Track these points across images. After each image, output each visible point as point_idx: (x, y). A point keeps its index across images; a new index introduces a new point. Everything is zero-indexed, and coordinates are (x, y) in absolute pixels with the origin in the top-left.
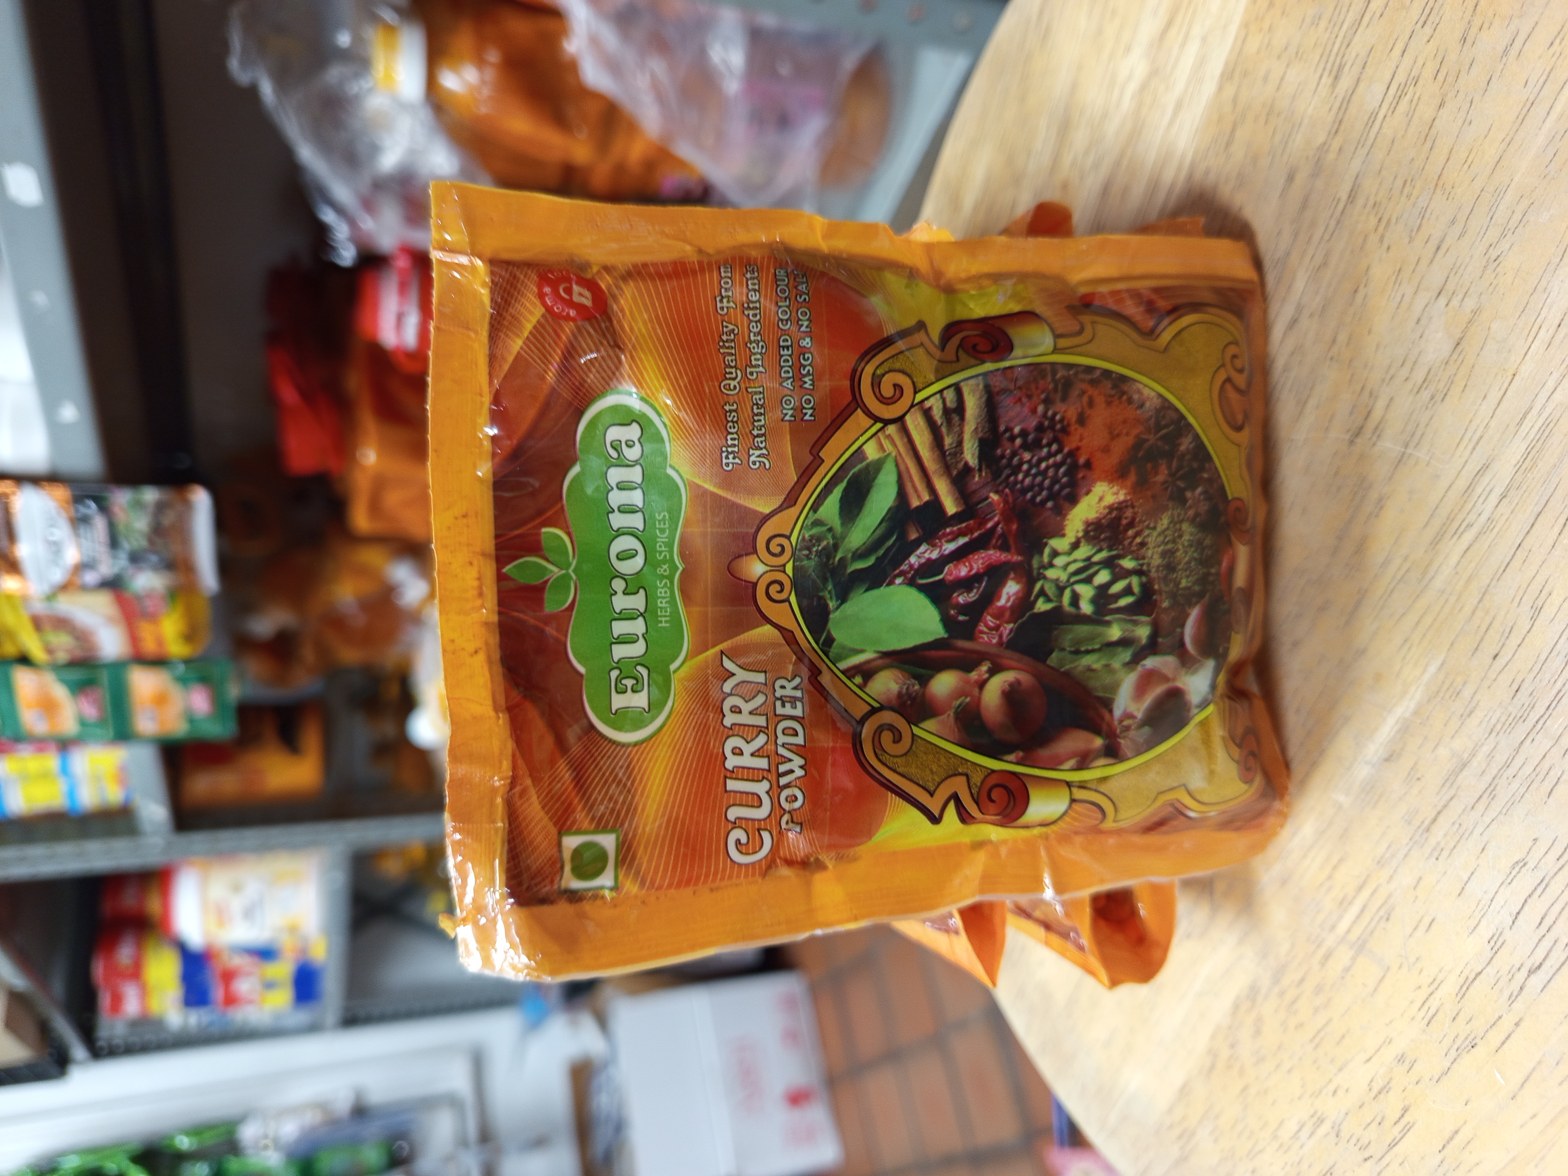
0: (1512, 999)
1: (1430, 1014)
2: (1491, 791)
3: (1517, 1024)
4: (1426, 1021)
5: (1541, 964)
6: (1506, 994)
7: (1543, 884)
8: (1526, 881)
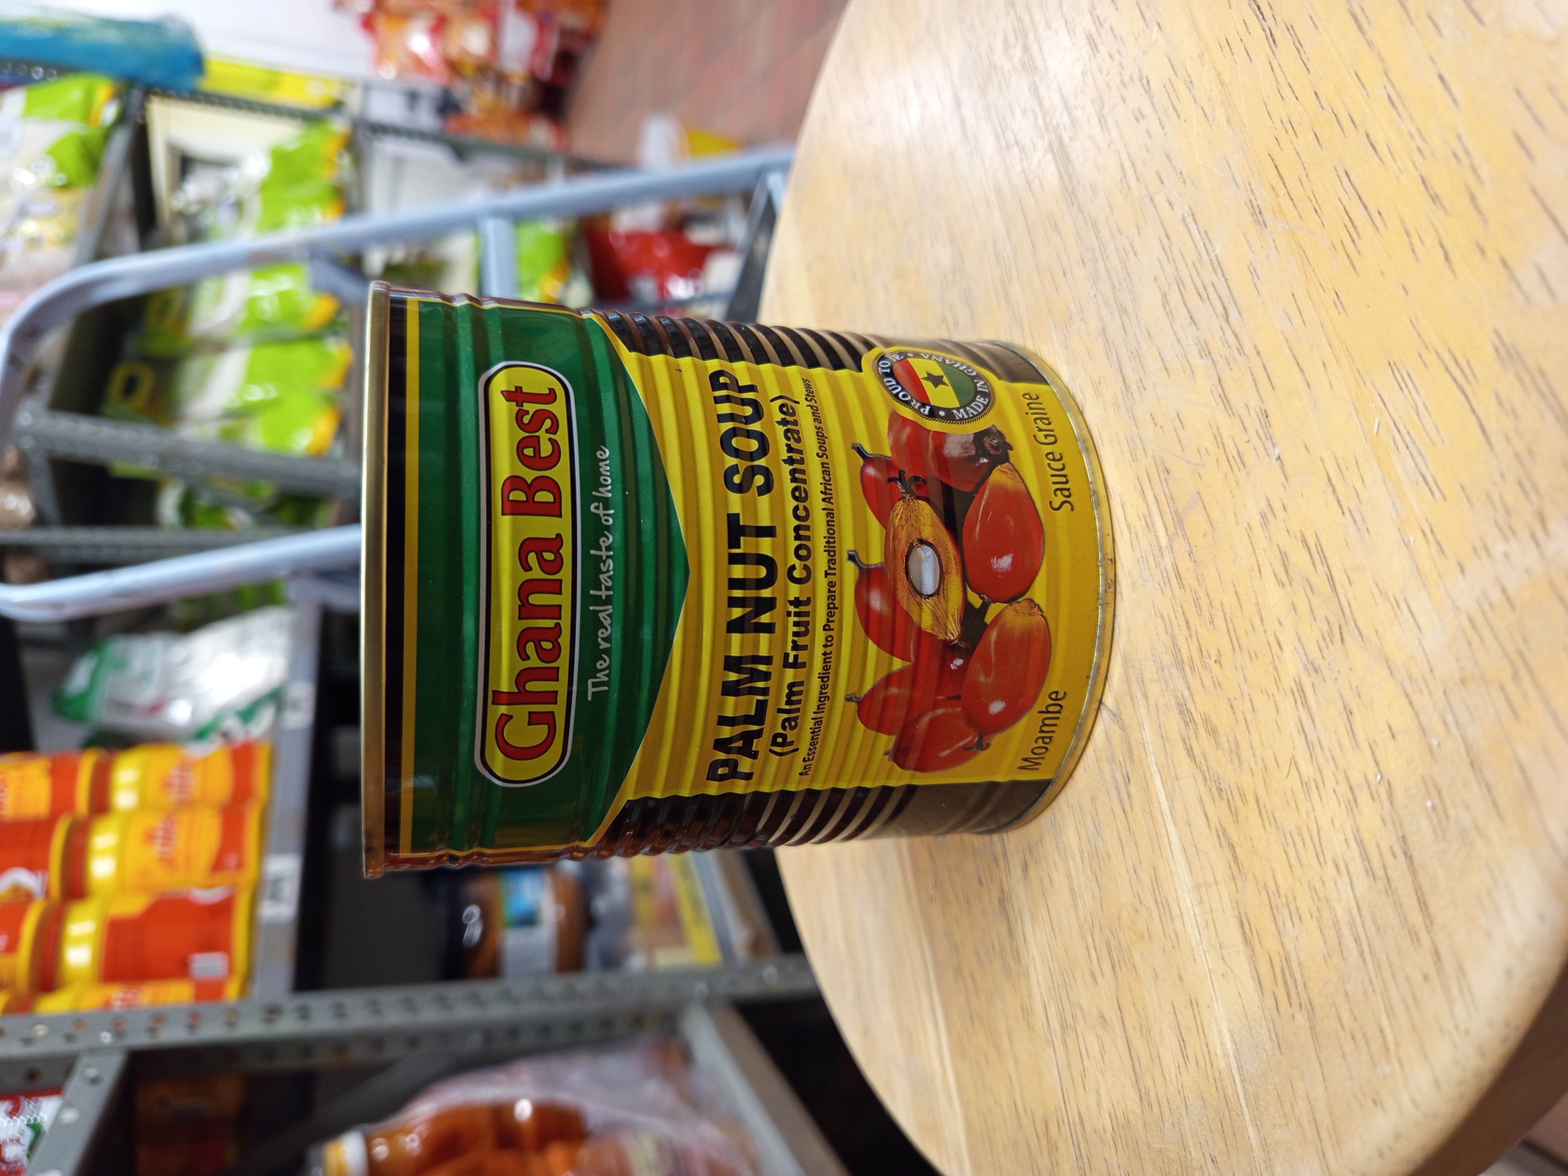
0: (1241, 350)
1: (1237, 458)
2: (1123, 310)
3: (1258, 353)
4: (1241, 466)
5: (1224, 308)
6: (1237, 354)
7: (1180, 284)
8: (1175, 298)
